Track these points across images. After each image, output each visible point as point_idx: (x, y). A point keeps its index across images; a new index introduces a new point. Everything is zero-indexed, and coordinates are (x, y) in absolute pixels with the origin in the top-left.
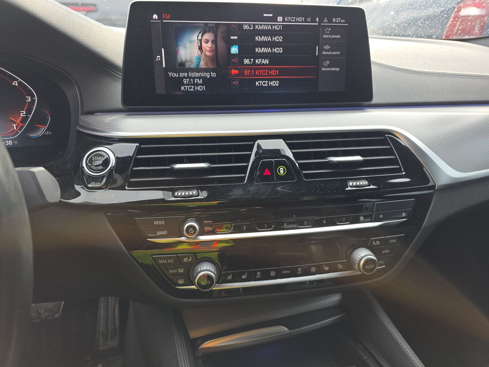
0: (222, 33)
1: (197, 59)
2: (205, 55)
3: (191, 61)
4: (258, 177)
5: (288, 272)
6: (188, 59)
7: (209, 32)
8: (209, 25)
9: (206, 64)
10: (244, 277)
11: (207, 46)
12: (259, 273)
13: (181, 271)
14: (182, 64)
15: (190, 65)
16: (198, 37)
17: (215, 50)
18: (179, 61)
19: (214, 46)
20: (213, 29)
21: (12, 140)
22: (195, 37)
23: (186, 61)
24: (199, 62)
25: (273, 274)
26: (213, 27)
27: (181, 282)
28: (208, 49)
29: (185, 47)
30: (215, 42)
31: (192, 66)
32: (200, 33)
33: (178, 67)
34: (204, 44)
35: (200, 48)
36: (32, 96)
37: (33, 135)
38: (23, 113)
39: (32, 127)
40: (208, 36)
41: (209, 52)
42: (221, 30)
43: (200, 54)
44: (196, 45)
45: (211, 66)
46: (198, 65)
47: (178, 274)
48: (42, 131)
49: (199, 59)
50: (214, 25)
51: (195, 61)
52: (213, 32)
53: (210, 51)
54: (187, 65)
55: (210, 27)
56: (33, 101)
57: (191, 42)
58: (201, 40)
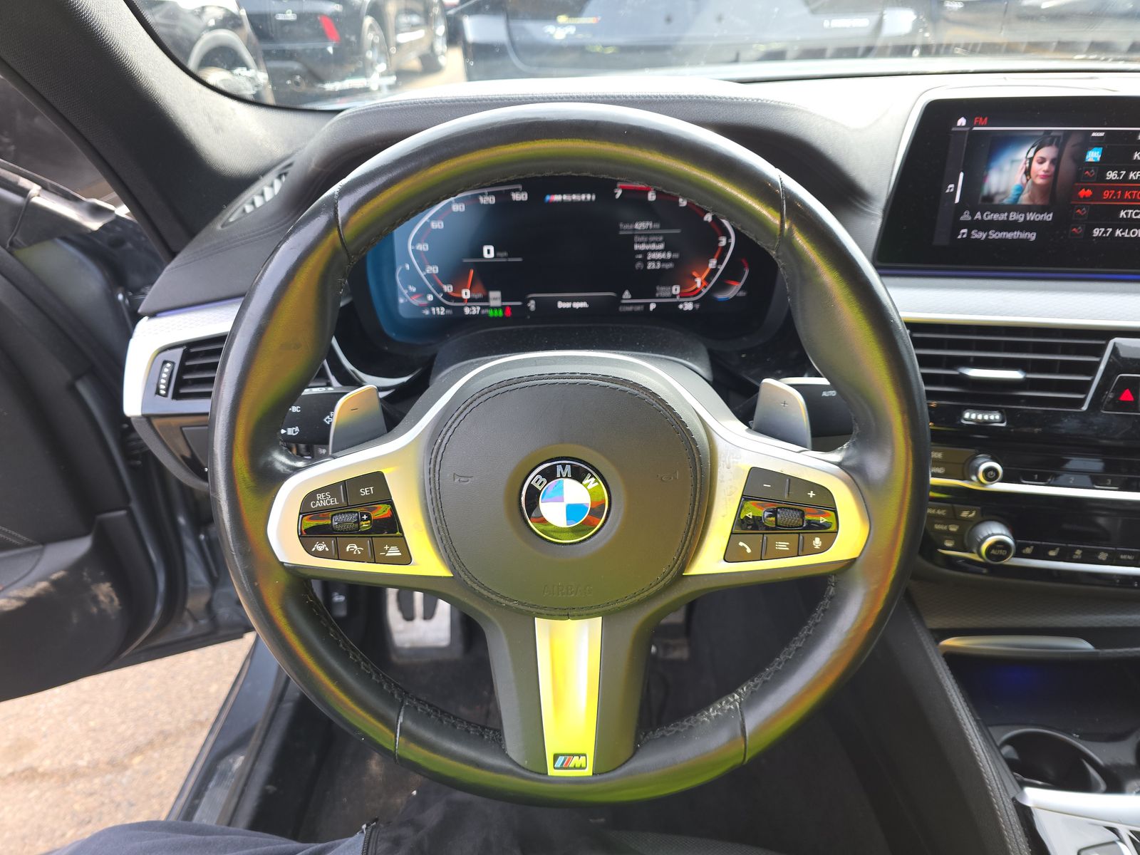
0: (1074, 146)
1: (1018, 190)
2: (1034, 184)
3: (1005, 193)
4: (1109, 403)
5: (1130, 557)
6: (1002, 189)
7: (1050, 144)
8: (1052, 134)
9: (1031, 198)
10: (1052, 553)
11: (1040, 169)
12: (1079, 552)
13: (953, 528)
14: (989, 198)
15: (1003, 199)
16: (1028, 153)
17: (1053, 177)
18: (985, 192)
19: (1053, 169)
20: (1058, 140)
21: (694, 302)
22: (1022, 154)
23: (997, 193)
24: (1019, 195)
25: (1103, 556)
26: (1059, 137)
27: (949, 544)
28: (1041, 173)
29: (1001, 170)
30: (1056, 162)
31: (1006, 201)
32: (1033, 147)
33: (980, 202)
34: (1035, 165)
35: (1028, 172)
36: (728, 237)
37: (721, 296)
38: (713, 263)
39: (722, 285)
40: (1047, 152)
41: (1042, 178)
42: (1072, 142)
43: (1024, 181)
44: (1021, 167)
45: (1039, 202)
46: (1017, 199)
47: (948, 533)
48: (734, 290)
49: (1021, 190)
50: (1061, 134)
51: (1012, 192)
52: (1057, 145)
53: (1044, 177)
54: (997, 200)
55: (1054, 137)
56: (728, 244)
57: (1013, 161)
58: (1031, 159)
